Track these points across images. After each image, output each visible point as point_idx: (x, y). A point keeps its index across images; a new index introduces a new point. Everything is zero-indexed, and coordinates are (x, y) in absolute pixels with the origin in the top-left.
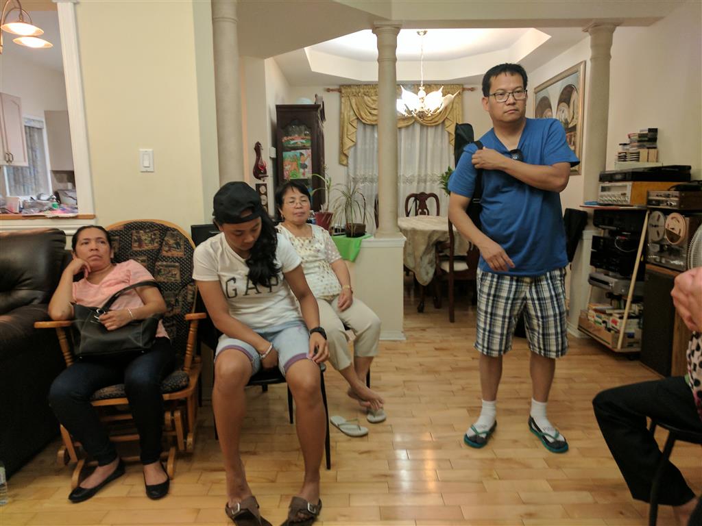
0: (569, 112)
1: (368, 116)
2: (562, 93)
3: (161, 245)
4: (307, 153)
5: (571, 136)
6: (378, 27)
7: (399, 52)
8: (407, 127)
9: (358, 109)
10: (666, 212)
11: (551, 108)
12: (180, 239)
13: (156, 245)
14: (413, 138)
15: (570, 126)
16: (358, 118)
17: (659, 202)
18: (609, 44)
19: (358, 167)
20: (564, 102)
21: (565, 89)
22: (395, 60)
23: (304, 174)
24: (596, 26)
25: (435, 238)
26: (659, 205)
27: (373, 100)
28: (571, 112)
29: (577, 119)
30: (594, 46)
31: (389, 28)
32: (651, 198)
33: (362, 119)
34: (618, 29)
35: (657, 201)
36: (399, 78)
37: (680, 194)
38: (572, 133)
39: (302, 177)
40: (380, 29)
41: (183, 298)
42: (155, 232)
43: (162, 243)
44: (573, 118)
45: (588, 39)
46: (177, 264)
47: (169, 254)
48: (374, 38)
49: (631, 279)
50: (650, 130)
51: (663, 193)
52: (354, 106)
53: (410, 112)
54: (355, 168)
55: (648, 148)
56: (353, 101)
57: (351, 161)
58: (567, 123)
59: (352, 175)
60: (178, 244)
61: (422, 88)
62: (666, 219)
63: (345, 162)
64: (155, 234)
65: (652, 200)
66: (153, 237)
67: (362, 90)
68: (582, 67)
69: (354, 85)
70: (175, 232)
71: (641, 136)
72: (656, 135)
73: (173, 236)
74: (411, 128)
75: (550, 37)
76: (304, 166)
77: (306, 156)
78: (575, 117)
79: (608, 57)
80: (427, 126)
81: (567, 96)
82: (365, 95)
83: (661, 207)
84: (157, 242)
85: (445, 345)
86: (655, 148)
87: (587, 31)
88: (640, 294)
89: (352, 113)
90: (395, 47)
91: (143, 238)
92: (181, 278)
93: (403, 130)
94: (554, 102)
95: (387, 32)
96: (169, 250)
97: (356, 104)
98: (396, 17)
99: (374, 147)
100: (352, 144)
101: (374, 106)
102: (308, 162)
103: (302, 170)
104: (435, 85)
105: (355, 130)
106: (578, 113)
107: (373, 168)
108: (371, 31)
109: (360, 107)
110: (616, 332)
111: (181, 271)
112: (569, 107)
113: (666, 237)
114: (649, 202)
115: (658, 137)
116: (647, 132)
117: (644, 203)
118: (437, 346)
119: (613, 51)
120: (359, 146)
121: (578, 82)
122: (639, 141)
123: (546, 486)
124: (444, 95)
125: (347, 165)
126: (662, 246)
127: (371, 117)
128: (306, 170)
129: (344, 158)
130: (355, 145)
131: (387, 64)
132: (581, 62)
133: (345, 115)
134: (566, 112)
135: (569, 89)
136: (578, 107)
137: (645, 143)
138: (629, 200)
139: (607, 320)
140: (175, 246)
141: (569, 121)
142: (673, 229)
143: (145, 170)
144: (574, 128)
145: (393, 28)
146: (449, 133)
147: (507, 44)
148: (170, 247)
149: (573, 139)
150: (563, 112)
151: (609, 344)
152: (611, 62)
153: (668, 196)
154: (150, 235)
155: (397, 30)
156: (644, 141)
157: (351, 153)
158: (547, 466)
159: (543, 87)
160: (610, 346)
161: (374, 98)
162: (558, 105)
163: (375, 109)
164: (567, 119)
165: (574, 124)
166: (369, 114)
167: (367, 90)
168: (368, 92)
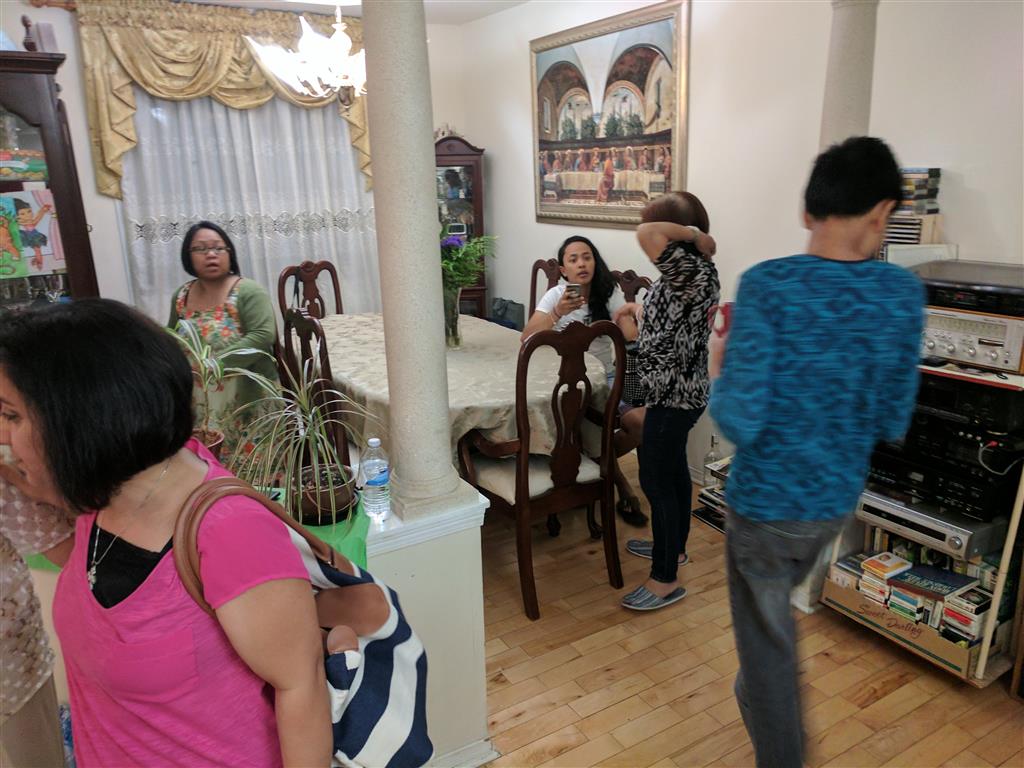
0: (643, 102)
1: (160, 78)
2: (620, 61)
8: (259, 108)
9: (131, 59)
14: (276, 130)
15: (647, 131)
16: (133, 83)
19: (151, 199)
20: (628, 77)
21: (630, 51)
23: (37, 262)
27: (167, 39)
28: (652, 101)
29: (672, 116)
33: (146, 83)
44: (657, 115)
50: (929, 172)
52: (119, 52)
54: (143, 203)
55: (929, 212)
56: (114, 37)
57: (128, 186)
58: (636, 123)
59: (135, 219)
61: (340, 26)
63: (113, 189)
67: (134, 13)
68: (685, 9)
72: (938, 182)
74: (268, 111)
76: (35, 240)
78: (664, 114)
81: (634, 68)
82: (144, 24)
86: (935, 211)
89: (114, 67)
93: (251, 116)
94: (596, 76)
97: (124, 48)
99: (183, 155)
100: (128, 146)
101: (171, 55)
103: (28, 252)
105: (131, 112)
106: (672, 106)
107: (188, 201)
109: (136, 55)
112: (643, 91)
115: (941, 186)
116: (926, 177)
120: (147, 152)
121: (669, 42)
125: (119, 196)
127: (167, 82)
128: (44, 250)
129: (109, 180)
130: (136, 150)
133: (98, 74)
134: (634, 99)
135: (640, 54)
136: (672, 92)
137: (925, 202)
138: (1014, 364)
139: (927, 607)
141: (645, 119)
144: (665, 137)
150: (624, 99)
151: (959, 670)
156: (923, 197)
157: (126, 169)
159: (560, 41)
160: (962, 675)
161: (171, 34)
162: (609, 83)
163: (174, 62)
164: (637, 117)
165: (662, 129)
166: (161, 74)
167: (149, 12)
168: (150, 18)
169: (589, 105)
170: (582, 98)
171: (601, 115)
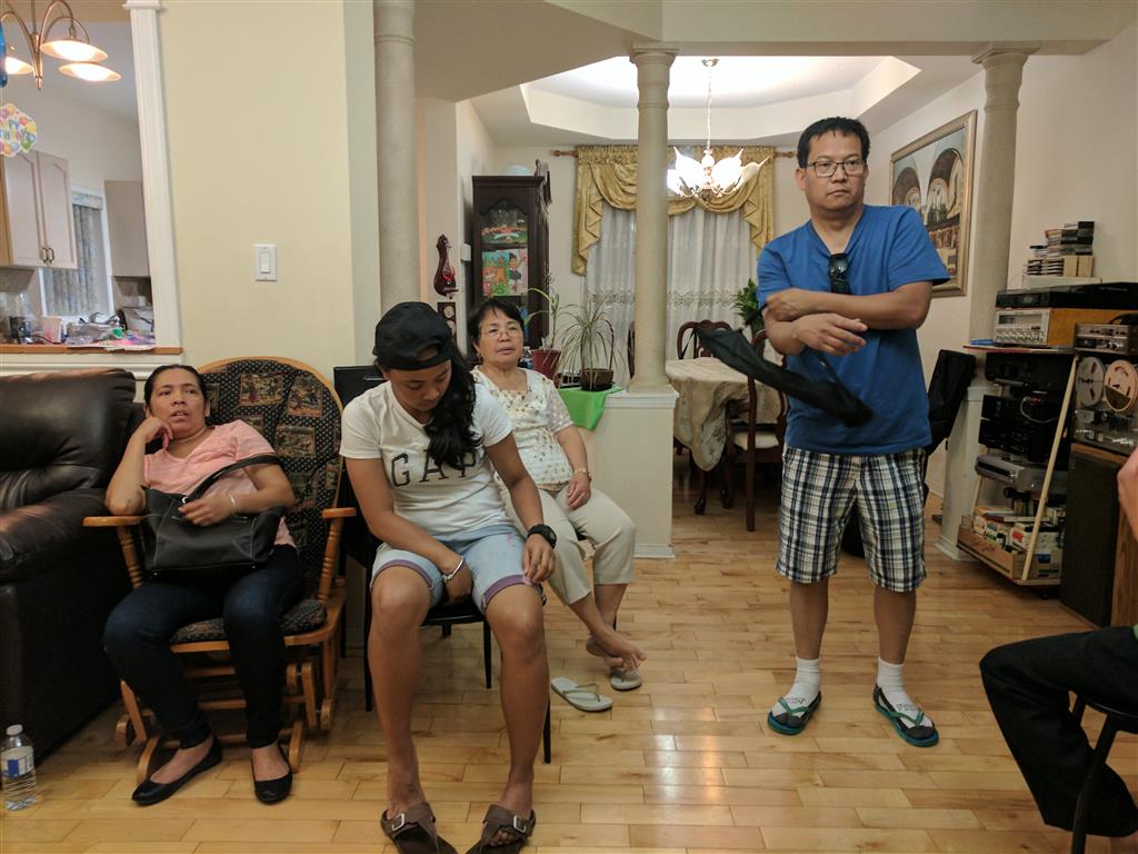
0: (948, 193)
1: (620, 196)
2: (937, 163)
3: (286, 398)
4: (521, 254)
5: (951, 232)
6: (638, 53)
7: (672, 93)
8: (683, 214)
9: (605, 184)
10: (1107, 359)
11: (919, 187)
12: (316, 388)
13: (278, 397)
14: (692, 232)
15: (950, 216)
16: (603, 200)
17: (1094, 342)
18: (1017, 83)
19: (603, 277)
20: (940, 176)
21: (943, 155)
22: (666, 105)
23: (515, 288)
24: (993, 54)
25: (725, 395)
26: (1094, 347)
27: (629, 170)
28: (952, 193)
29: (960, 204)
30: (992, 87)
31: (658, 54)
32: (1083, 335)
33: (611, 200)
34: (1031, 57)
35: (1089, 339)
36: (672, 135)
37: (1131, 330)
38: (953, 228)
39: (512, 293)
40: (644, 55)
41: (320, 483)
42: (278, 376)
43: (288, 394)
44: (955, 202)
45: (981, 76)
46: (310, 429)
47: (299, 413)
48: (633, 70)
49: (1046, 467)
50: (1081, 224)
51: (1101, 327)
52: (598, 181)
53: (688, 190)
54: (598, 279)
55: (1078, 254)
56: (597, 172)
57: (591, 268)
58: (944, 211)
59: (592, 291)
60: (312, 397)
61: (708, 152)
62: (1105, 370)
63: (581, 270)
64: (276, 381)
65: (1083, 339)
66: (273, 384)
67: (611, 155)
68: (971, 120)
69: (598, 146)
70: (309, 378)
71: (1066, 234)
72: (1092, 232)
73: (305, 383)
74: (689, 217)
75: (919, 71)
76: (516, 276)
77: (519, 259)
78: (958, 202)
79: (1016, 104)
80: (716, 214)
81: (944, 168)
82: (616, 162)
83: (1097, 350)
84: (279, 393)
85: (738, 567)
86: (1090, 254)
87: (980, 62)
88: (1059, 491)
89: (594, 190)
90: (666, 84)
91: (257, 386)
92: (317, 451)
93: (676, 220)
94: (924, 177)
95: (653, 60)
96: (299, 406)
97: (602, 177)
98: (668, 36)
99: (628, 249)
100: (593, 240)
101: (629, 180)
102: (523, 269)
103: (512, 282)
104: (730, 147)
105: (598, 218)
106: (962, 195)
107: (626, 280)
108: (628, 58)
109: (608, 181)
110: (1020, 553)
111: (316, 440)
112: (948, 185)
113: (1105, 399)
114: (1079, 342)
115: (1095, 235)
116: (1076, 228)
117: (1071, 344)
118: (727, 569)
119: (1022, 95)
120: (604, 244)
121: (964, 146)
122: (1062, 243)
123: (901, 799)
124: (743, 164)
125: (584, 275)
126: (1098, 415)
127: (625, 198)
128: (519, 281)
129: (579, 263)
130: (598, 242)
131: (653, 112)
132: (970, 113)
133: (584, 194)
134: (943, 193)
135: (948, 156)
136: (963, 185)
137: (1073, 246)
138: (1045, 340)
139: (1006, 533)
140: (308, 399)
141: (948, 207)
142: (1118, 386)
143: (262, 277)
144: (956, 219)
145: (664, 55)
146: (751, 225)
147: (849, 82)
148: (300, 401)
149: (954, 237)
150: (938, 193)
151: (1008, 571)
152: (1020, 112)
153: (1110, 333)
154: (268, 382)
155: (669, 57)
156: (1072, 242)
157: (591, 255)
158: (903, 767)
159: (907, 151)
160: (1010, 576)
161: (631, 167)
162: (931, 181)
163: (630, 185)
164: (944, 205)
165: (956, 213)
166: (621, 192)
167: (620, 153)
168: (620, 157)
169: (919, 200)
170: (916, 195)
171: (925, 207)
